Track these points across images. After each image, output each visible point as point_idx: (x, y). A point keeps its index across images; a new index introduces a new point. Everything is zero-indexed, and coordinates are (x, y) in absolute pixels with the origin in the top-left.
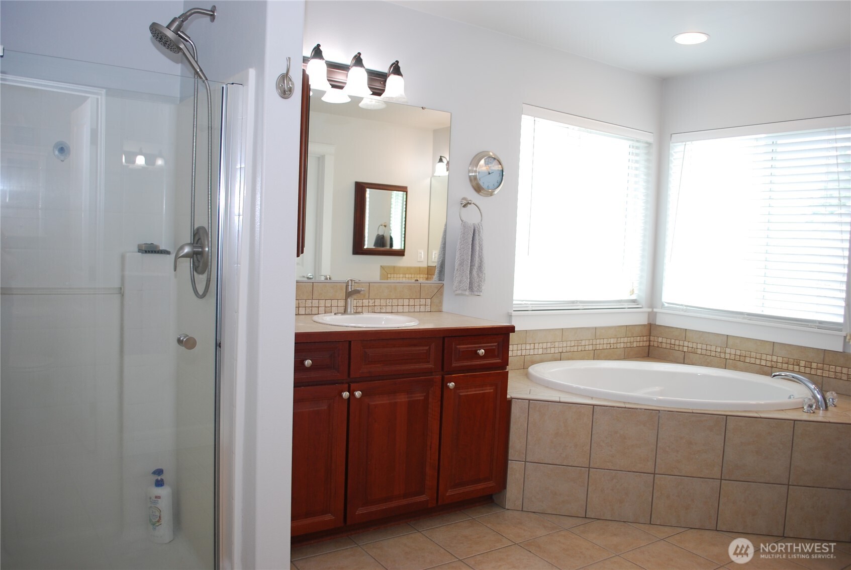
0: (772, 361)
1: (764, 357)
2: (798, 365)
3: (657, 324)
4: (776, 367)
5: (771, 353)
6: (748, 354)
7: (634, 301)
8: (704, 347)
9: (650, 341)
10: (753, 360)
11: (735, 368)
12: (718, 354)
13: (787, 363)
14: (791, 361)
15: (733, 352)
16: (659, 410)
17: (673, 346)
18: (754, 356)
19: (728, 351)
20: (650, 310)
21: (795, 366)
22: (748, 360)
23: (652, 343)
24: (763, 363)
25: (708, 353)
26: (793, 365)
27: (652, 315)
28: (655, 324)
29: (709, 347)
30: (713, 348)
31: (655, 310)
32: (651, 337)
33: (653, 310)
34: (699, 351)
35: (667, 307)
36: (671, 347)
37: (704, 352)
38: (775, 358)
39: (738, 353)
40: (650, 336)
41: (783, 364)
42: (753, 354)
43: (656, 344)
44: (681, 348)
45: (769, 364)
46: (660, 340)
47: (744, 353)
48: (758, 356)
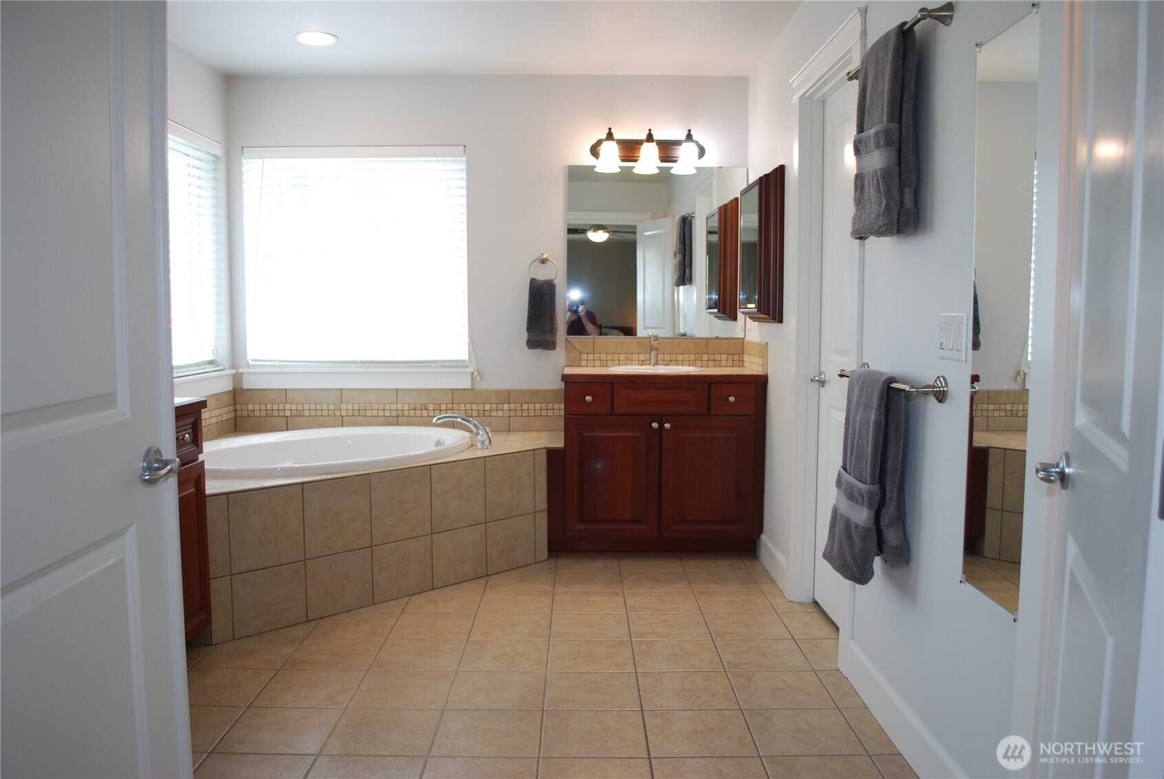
0: (397, 410)
1: (388, 407)
2: (427, 409)
3: (244, 388)
4: (403, 416)
5: (395, 401)
6: (368, 406)
7: (211, 363)
8: (313, 407)
9: (236, 411)
10: (375, 413)
11: (354, 424)
12: (331, 413)
13: (415, 409)
14: (418, 406)
15: (350, 407)
16: (369, 474)
17: (270, 412)
18: (376, 408)
19: (343, 406)
20: (234, 371)
21: (423, 411)
22: (369, 413)
23: (239, 414)
24: (387, 413)
25: (319, 413)
26: (421, 410)
27: (237, 378)
28: (242, 389)
29: (318, 407)
30: (325, 407)
31: (241, 371)
32: (237, 406)
33: (237, 371)
34: (307, 413)
35: (253, 365)
36: (267, 413)
37: (313, 413)
38: (400, 407)
39: (356, 407)
40: (235, 404)
41: (410, 411)
42: (375, 406)
43: (245, 414)
44: (281, 413)
45: (394, 414)
46: (251, 407)
47: (363, 407)
48: (381, 407)
